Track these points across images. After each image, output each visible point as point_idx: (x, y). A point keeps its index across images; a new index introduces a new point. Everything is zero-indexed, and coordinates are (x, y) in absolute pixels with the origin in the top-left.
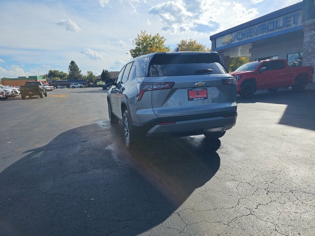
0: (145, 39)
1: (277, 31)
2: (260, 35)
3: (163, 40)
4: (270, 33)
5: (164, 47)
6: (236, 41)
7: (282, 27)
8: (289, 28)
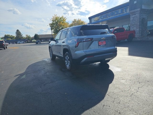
0: (56, 18)
1: (118, 15)
2: (111, 17)
3: (65, 19)
4: (115, 16)
5: (66, 22)
6: (101, 20)
7: (121, 14)
8: (123, 14)
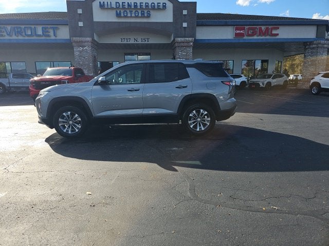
1: (35, 38)
2: (14, 37)
4: (27, 38)
